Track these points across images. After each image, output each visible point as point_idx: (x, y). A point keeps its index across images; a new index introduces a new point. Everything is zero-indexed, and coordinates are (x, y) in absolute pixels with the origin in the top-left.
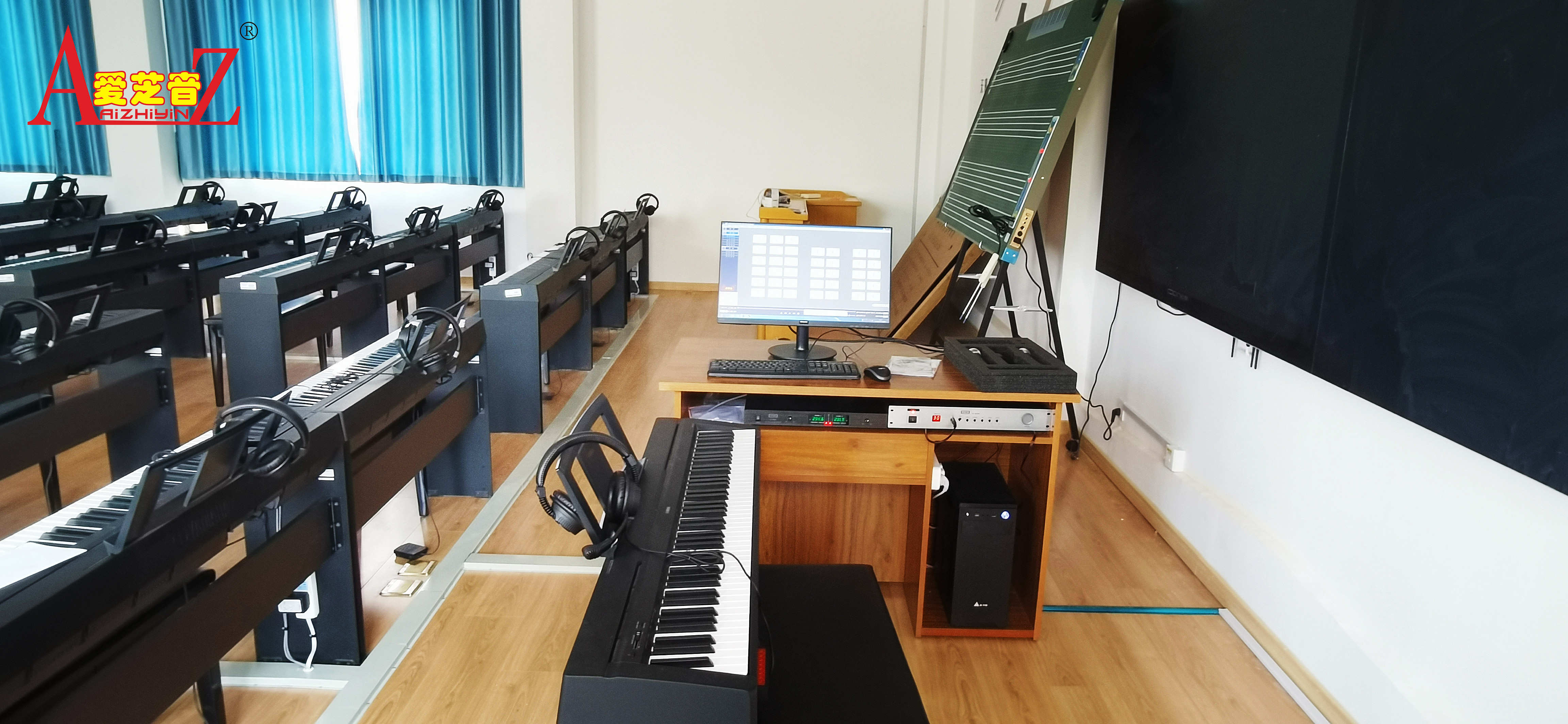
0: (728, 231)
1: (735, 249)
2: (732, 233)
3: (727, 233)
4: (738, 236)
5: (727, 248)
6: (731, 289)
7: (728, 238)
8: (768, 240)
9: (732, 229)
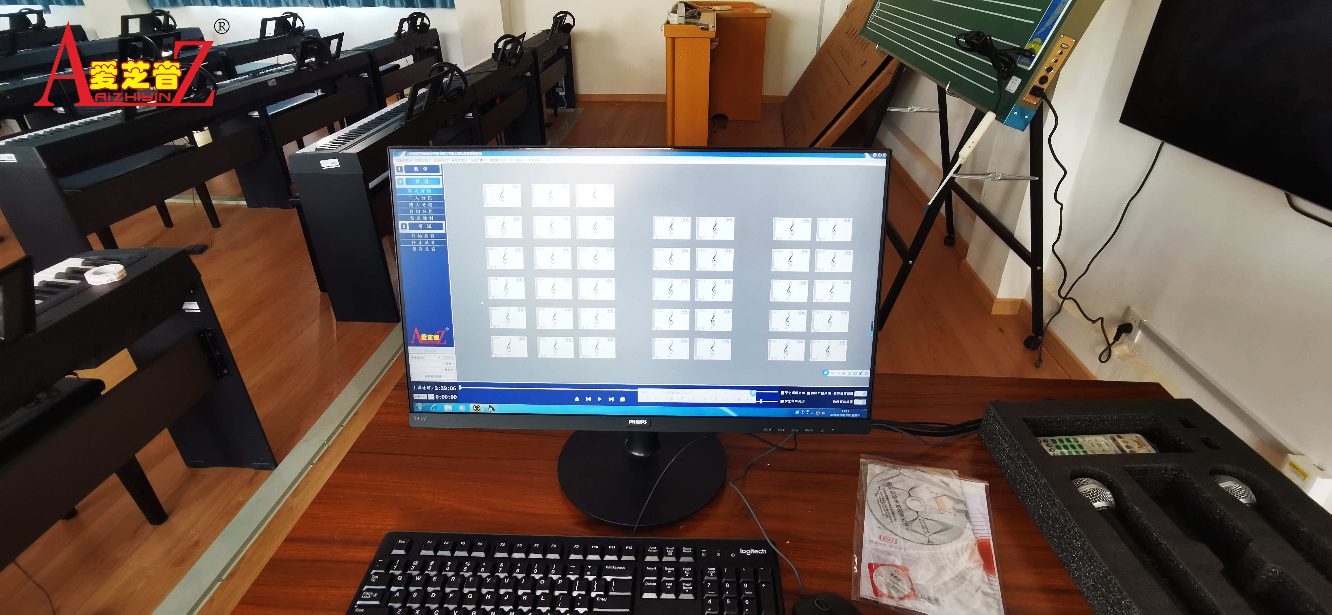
0: (411, 175)
1: (435, 227)
2: (422, 181)
3: (408, 181)
4: (442, 190)
5: (413, 226)
6: (437, 337)
7: (414, 197)
8: (527, 196)
9: (421, 169)
